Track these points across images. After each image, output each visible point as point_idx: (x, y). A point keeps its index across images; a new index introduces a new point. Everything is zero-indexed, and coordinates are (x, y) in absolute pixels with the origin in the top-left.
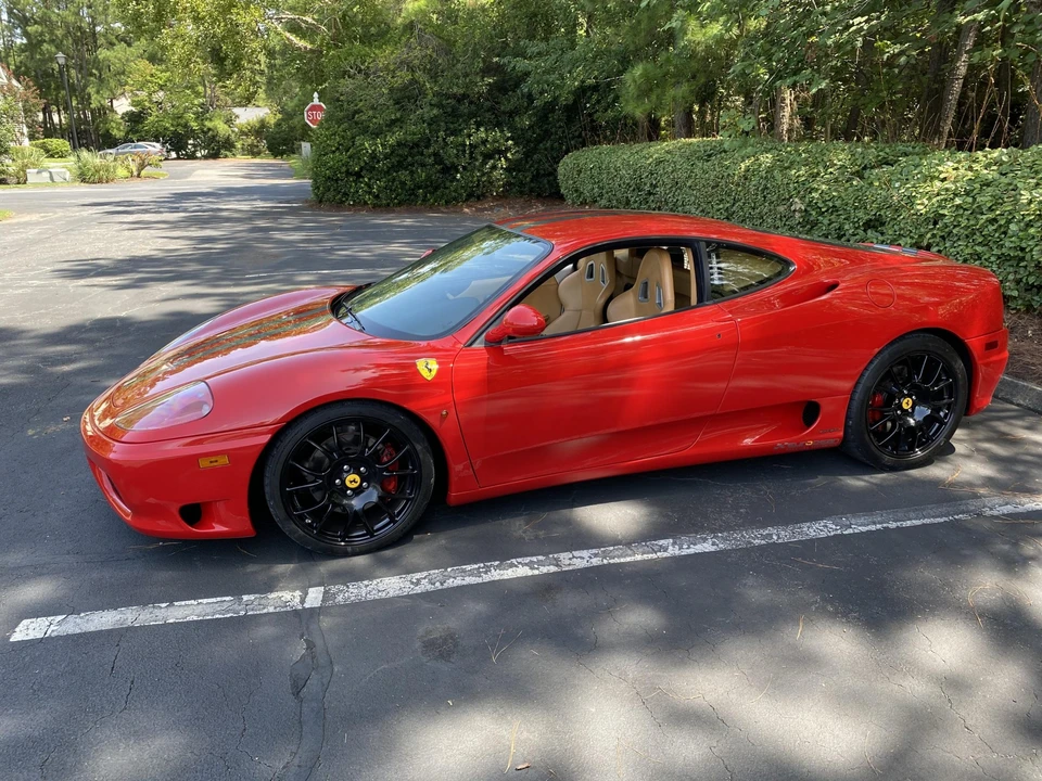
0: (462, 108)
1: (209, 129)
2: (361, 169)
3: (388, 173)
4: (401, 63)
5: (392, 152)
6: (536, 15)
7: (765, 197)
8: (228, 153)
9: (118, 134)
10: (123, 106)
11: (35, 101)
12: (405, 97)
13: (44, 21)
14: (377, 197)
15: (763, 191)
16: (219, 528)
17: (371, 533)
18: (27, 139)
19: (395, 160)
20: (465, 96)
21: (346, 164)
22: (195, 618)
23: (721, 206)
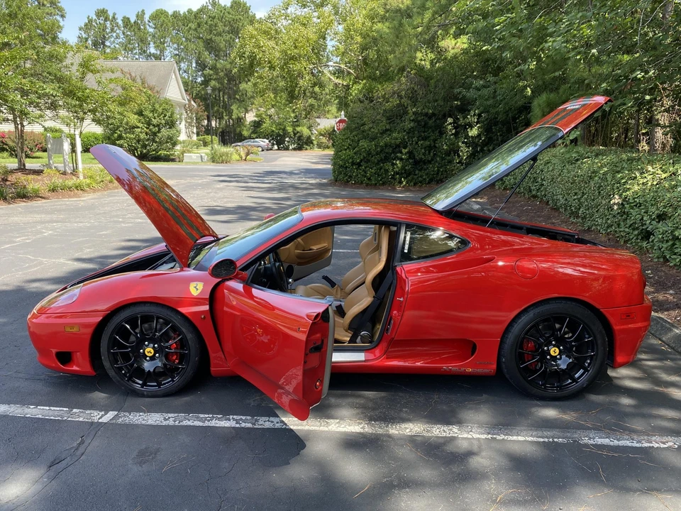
0: (431, 122)
1: (298, 132)
2: (361, 161)
3: (378, 164)
4: (394, 93)
5: (381, 151)
6: (488, 61)
7: (599, 193)
8: (308, 147)
9: (245, 133)
10: (250, 117)
11: (201, 113)
12: (395, 116)
13: (214, 68)
14: (369, 179)
15: (599, 187)
16: (75, 368)
17: (159, 385)
18: (195, 135)
19: (383, 156)
20: (433, 114)
21: (352, 158)
22: (40, 416)
23: (575, 197)
